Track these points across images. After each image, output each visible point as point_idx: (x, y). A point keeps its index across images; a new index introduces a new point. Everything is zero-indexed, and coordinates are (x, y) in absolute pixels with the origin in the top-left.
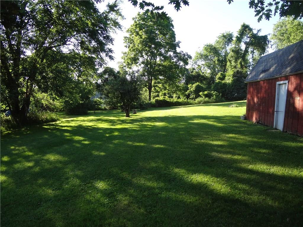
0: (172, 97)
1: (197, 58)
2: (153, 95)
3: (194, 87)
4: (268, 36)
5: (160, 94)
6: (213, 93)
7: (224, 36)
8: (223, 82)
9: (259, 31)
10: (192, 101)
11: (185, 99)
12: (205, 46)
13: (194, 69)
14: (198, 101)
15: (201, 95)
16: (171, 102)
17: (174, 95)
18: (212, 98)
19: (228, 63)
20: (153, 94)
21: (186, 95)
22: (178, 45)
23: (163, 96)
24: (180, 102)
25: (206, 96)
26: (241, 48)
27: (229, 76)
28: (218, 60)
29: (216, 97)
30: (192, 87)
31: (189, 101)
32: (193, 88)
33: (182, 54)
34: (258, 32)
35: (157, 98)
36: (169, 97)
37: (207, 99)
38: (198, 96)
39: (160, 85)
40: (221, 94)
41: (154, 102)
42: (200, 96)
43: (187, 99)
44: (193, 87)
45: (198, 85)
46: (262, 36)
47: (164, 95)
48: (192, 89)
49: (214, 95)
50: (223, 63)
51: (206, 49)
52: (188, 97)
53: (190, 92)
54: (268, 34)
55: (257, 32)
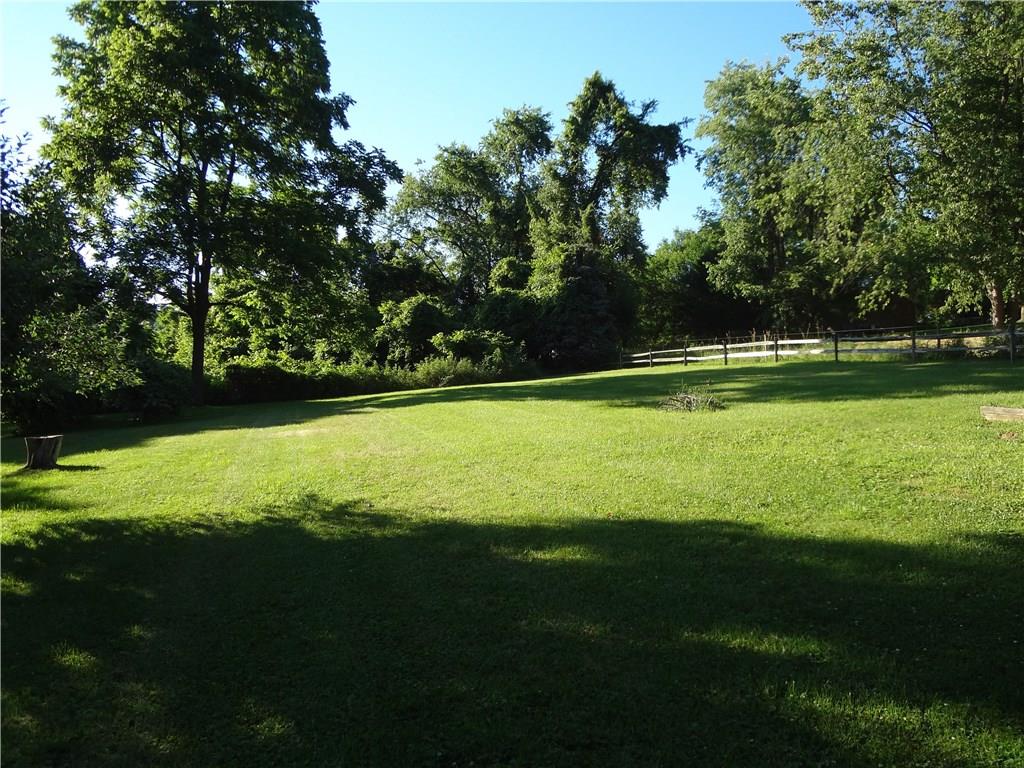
0: (309, 356)
1: (410, 199)
2: (220, 347)
3: (405, 312)
4: (681, 127)
5: (254, 340)
6: (491, 336)
7: (517, 122)
8: (523, 293)
9: (647, 107)
10: (399, 373)
11: (369, 364)
12: (446, 154)
13: (395, 245)
14: (428, 373)
15: (440, 344)
16: (303, 376)
17: (320, 347)
18: (487, 358)
19: (535, 225)
20: (222, 343)
21: (371, 349)
22: (338, 110)
23: (265, 352)
24: (347, 378)
25: (460, 350)
26: (586, 167)
27: (548, 271)
28: (494, 212)
29: (503, 357)
30: (399, 313)
31: (387, 371)
32: (403, 316)
33: (358, 154)
34: (646, 110)
35: (239, 360)
36: (294, 355)
37: (464, 364)
38: (424, 351)
39: (251, 299)
40: (523, 343)
41: (223, 379)
42: (432, 351)
43: (381, 362)
44: (401, 313)
45: (424, 303)
46: (661, 128)
47: (270, 347)
48: (396, 322)
49: (496, 346)
50: (513, 222)
51: (449, 167)
52: (380, 352)
53: (389, 331)
54: (681, 121)
55: (640, 112)
